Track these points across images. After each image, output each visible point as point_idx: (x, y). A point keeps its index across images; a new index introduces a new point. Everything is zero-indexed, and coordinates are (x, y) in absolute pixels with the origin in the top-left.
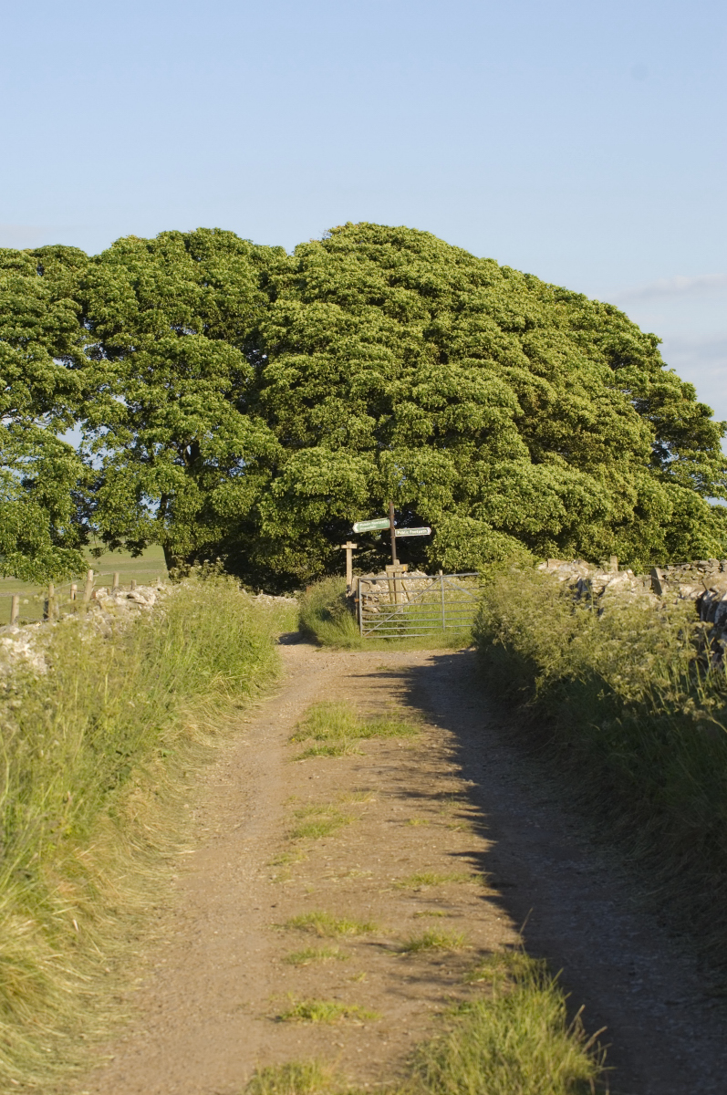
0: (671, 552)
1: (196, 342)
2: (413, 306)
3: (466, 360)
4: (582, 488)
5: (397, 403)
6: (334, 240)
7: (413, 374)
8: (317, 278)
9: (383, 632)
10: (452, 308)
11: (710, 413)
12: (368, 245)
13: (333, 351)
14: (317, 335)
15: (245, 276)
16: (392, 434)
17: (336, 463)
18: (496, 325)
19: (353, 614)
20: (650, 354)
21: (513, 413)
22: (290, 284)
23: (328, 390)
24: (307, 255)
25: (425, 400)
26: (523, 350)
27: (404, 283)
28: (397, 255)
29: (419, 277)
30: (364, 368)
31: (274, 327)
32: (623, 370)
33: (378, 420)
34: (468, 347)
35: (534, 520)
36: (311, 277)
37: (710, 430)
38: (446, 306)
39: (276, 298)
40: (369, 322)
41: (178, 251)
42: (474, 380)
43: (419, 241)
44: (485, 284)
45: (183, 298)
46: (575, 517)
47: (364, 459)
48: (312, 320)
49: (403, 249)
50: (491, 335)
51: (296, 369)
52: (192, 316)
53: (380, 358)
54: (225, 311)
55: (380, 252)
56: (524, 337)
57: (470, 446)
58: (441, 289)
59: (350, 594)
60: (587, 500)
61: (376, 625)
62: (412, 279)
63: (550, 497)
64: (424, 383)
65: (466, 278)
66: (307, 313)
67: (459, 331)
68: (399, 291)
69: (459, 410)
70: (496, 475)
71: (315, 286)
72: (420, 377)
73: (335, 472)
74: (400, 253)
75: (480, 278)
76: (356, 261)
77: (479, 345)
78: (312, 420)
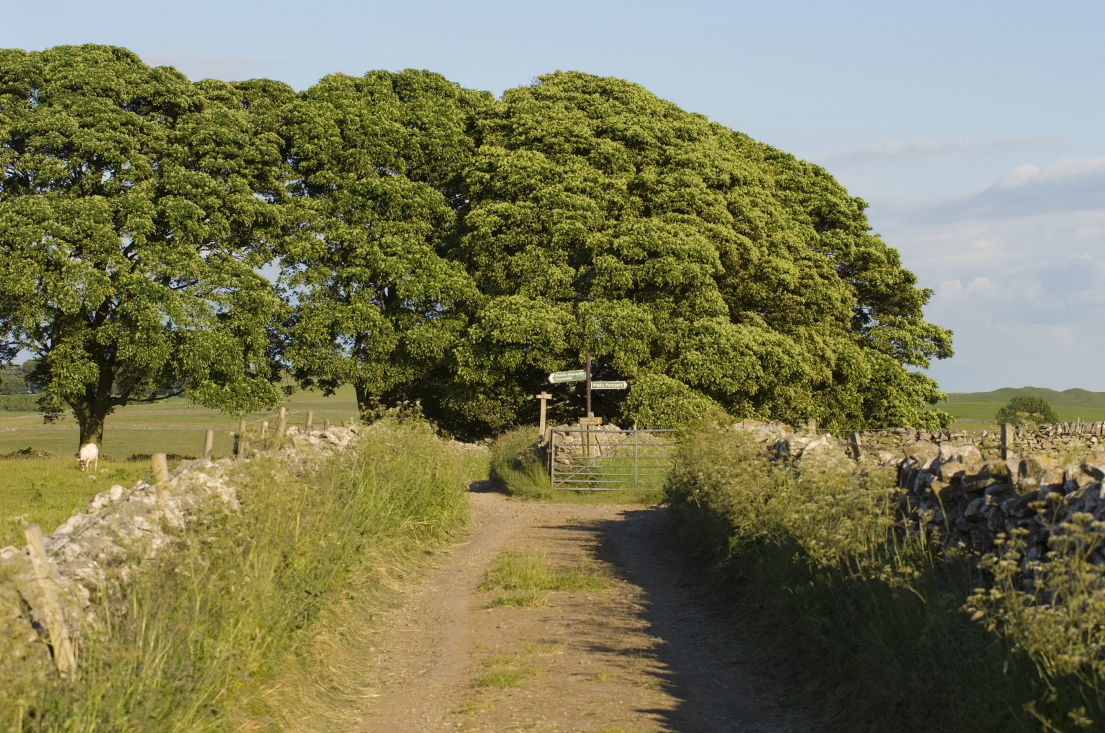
0: (867, 418)
1: (398, 183)
2: (618, 158)
3: (669, 214)
4: (780, 350)
5: (597, 255)
6: (542, 89)
7: (615, 226)
8: (524, 125)
9: (573, 484)
10: (658, 163)
11: (914, 281)
12: (576, 94)
13: (536, 200)
14: (521, 183)
15: (451, 120)
16: (591, 285)
17: (534, 313)
18: (701, 180)
19: (544, 464)
20: (857, 217)
21: (714, 270)
22: (497, 129)
23: (529, 239)
24: (515, 101)
25: (625, 252)
26: (728, 208)
27: (610, 135)
28: (604, 105)
29: (625, 129)
30: (567, 218)
31: (478, 173)
32: (829, 233)
33: (577, 270)
34: (672, 202)
35: (730, 380)
36: (518, 124)
37: (912, 298)
38: (651, 160)
39: (482, 143)
40: (573, 172)
41: (385, 91)
42: (676, 235)
43: (627, 92)
44: (692, 139)
45: (387, 138)
46: (772, 378)
47: (562, 309)
48: (516, 167)
49: (611, 100)
50: (696, 192)
51: (498, 216)
52: (395, 157)
53: (583, 209)
54: (429, 155)
55: (588, 102)
56: (729, 195)
57: (669, 302)
58: (647, 142)
59: (543, 444)
60: (785, 362)
61: (567, 478)
62: (619, 131)
63: (748, 357)
64: (625, 235)
65: (673, 132)
66: (511, 160)
67: (664, 186)
68: (605, 142)
69: (659, 265)
70: (695, 333)
71: (522, 132)
72: (622, 229)
73: (533, 321)
74: (608, 104)
75: (687, 133)
76: (563, 110)
77: (684, 200)
78: (512, 267)
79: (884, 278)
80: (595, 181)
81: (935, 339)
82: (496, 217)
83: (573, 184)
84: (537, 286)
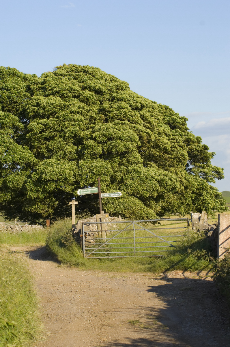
2: (92, 99)
3: (116, 121)
5: (86, 140)
6: (58, 71)
7: (93, 127)
8: (51, 86)
9: (96, 255)
10: (109, 100)
11: (208, 149)
12: (72, 73)
14: (51, 110)
15: (20, 86)
16: (84, 153)
17: (60, 166)
18: (129, 106)
19: (79, 244)
21: (137, 145)
22: (40, 89)
23: (56, 134)
24: (46, 77)
25: (98, 139)
26: (141, 117)
27: (89, 89)
28: (85, 77)
29: (95, 86)
30: (71, 125)
31: (32, 107)
33: (78, 147)
34: (117, 116)
35: (146, 192)
36: (49, 86)
37: (207, 156)
38: (106, 99)
39: (33, 95)
42: (119, 130)
43: (94, 71)
44: (122, 90)
46: (164, 190)
47: (72, 164)
49: (88, 75)
50: (127, 111)
51: (42, 125)
53: (79, 121)
54: (12, 101)
55: (78, 76)
56: (141, 112)
57: (118, 159)
58: (104, 92)
59: (76, 231)
60: (169, 183)
61: (93, 251)
62: (92, 87)
63: (153, 182)
64: (98, 131)
65: (115, 87)
66: (46, 101)
67: (113, 109)
68: (86, 92)
69: (113, 144)
70: (129, 172)
71: (50, 89)
72: (96, 129)
73: (59, 170)
74: (86, 76)
75: (121, 87)
76: (68, 79)
77: (122, 115)
78: (49, 147)
79: (197, 148)
80: (83, 108)
81: (216, 172)
82: (41, 125)
83: (74, 109)
84: (61, 154)
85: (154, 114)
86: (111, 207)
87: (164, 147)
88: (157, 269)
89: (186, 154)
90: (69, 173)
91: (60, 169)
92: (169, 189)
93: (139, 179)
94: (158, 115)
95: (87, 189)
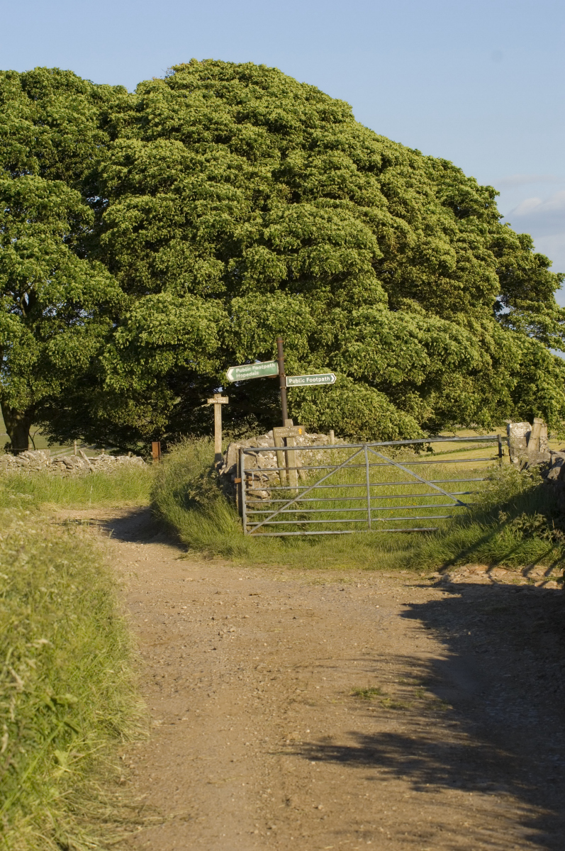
2: (261, 144)
3: (320, 200)
5: (247, 247)
6: (178, 78)
8: (160, 115)
9: (276, 527)
10: (304, 147)
11: (548, 264)
12: (213, 82)
14: (161, 174)
15: (83, 114)
16: (243, 278)
17: (183, 310)
18: (351, 161)
21: (372, 255)
22: (132, 122)
23: (172, 233)
24: (148, 92)
25: (277, 242)
26: (382, 190)
27: (253, 120)
28: (244, 91)
29: (268, 113)
30: (211, 209)
31: (114, 167)
32: (464, 220)
33: (227, 263)
34: (323, 186)
35: (395, 369)
36: (154, 114)
37: (547, 282)
38: (297, 144)
39: (117, 137)
41: (14, 90)
42: (330, 220)
43: (267, 76)
44: (337, 121)
45: (18, 136)
46: (439, 365)
47: (213, 306)
48: (155, 158)
49: (250, 85)
50: (347, 174)
51: (139, 210)
52: (27, 157)
53: (229, 199)
54: (63, 151)
55: (227, 88)
56: (382, 176)
57: (325, 291)
58: (291, 126)
59: (225, 469)
60: (452, 348)
61: (267, 517)
62: (261, 115)
63: (413, 345)
64: (276, 223)
65: (317, 114)
66: (149, 151)
67: (313, 169)
68: (246, 128)
69: (314, 253)
70: (354, 323)
71: (158, 123)
72: (272, 217)
73: (183, 320)
74: (247, 89)
75: (332, 115)
76: (201, 99)
77: (334, 184)
78: (157, 264)
79: (521, 262)
80: (239, 168)
82: (137, 212)
83: (216, 172)
84: (185, 282)
85: (414, 181)
86: (311, 412)
87: (440, 262)
88: (425, 562)
89: (494, 276)
90: (208, 328)
91: (185, 317)
92: (454, 363)
93: (378, 339)
94: (424, 183)
95: (251, 367)
